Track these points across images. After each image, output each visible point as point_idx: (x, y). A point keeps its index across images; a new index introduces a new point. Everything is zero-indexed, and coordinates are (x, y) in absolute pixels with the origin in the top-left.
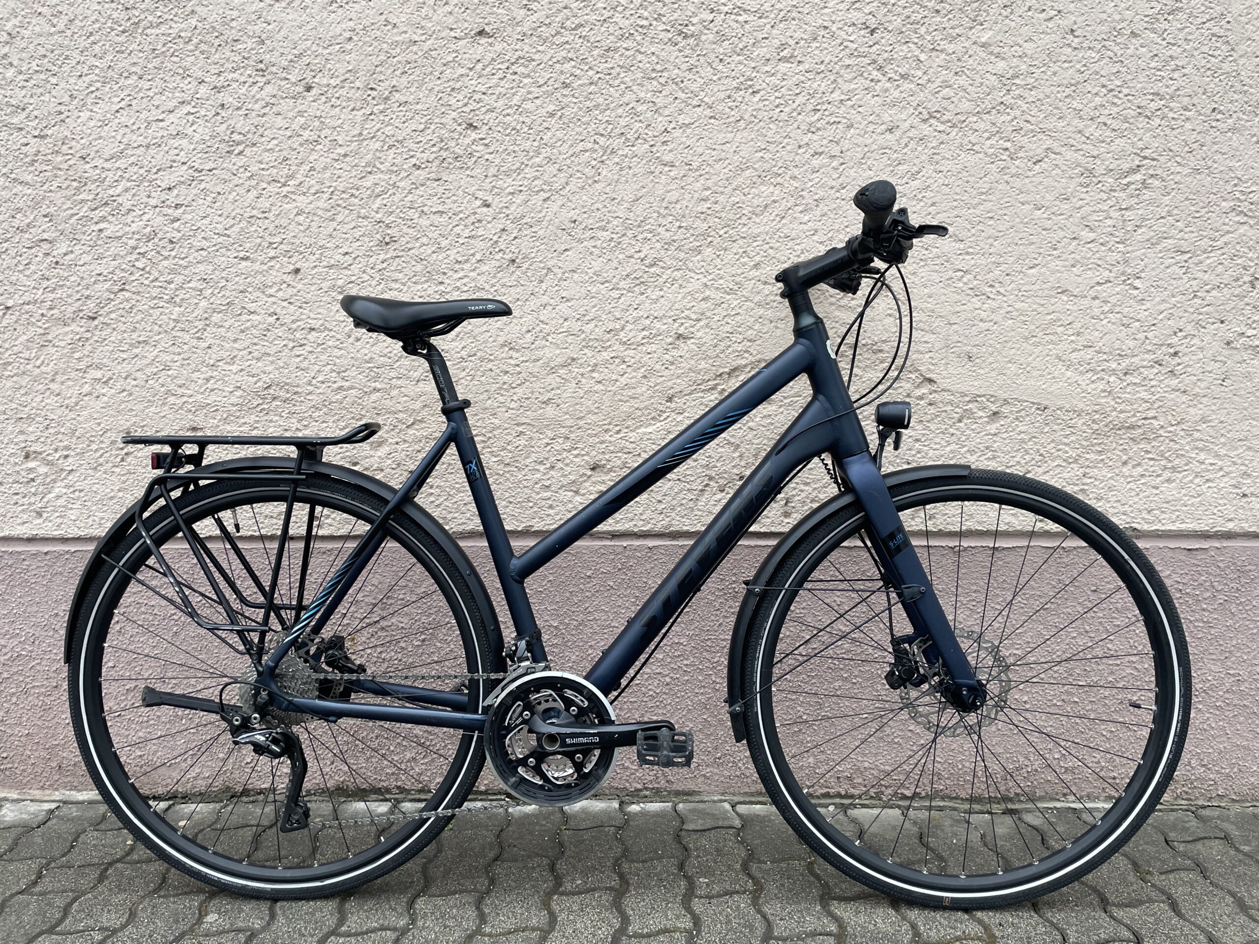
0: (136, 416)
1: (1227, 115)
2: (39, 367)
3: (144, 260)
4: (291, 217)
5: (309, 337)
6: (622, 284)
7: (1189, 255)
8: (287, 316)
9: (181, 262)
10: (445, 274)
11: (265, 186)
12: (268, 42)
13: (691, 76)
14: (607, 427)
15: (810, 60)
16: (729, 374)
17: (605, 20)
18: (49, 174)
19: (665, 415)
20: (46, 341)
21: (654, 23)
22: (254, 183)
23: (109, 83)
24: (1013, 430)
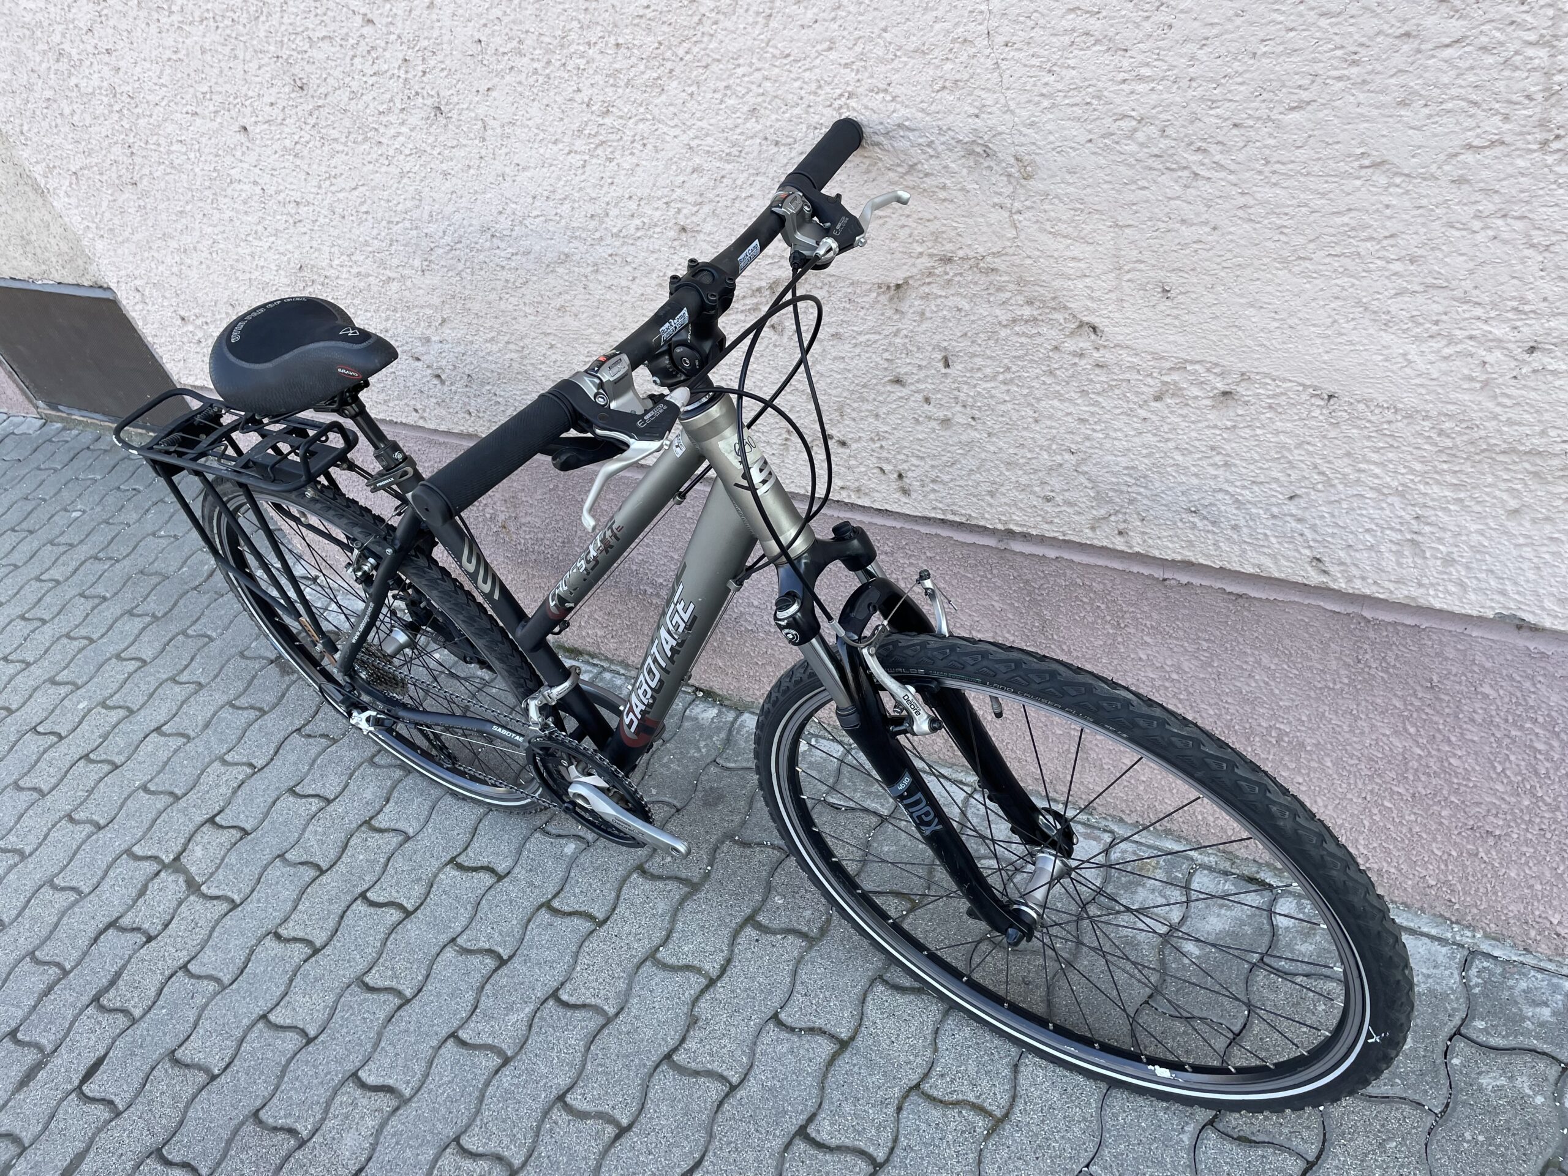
24: (1263, 427)
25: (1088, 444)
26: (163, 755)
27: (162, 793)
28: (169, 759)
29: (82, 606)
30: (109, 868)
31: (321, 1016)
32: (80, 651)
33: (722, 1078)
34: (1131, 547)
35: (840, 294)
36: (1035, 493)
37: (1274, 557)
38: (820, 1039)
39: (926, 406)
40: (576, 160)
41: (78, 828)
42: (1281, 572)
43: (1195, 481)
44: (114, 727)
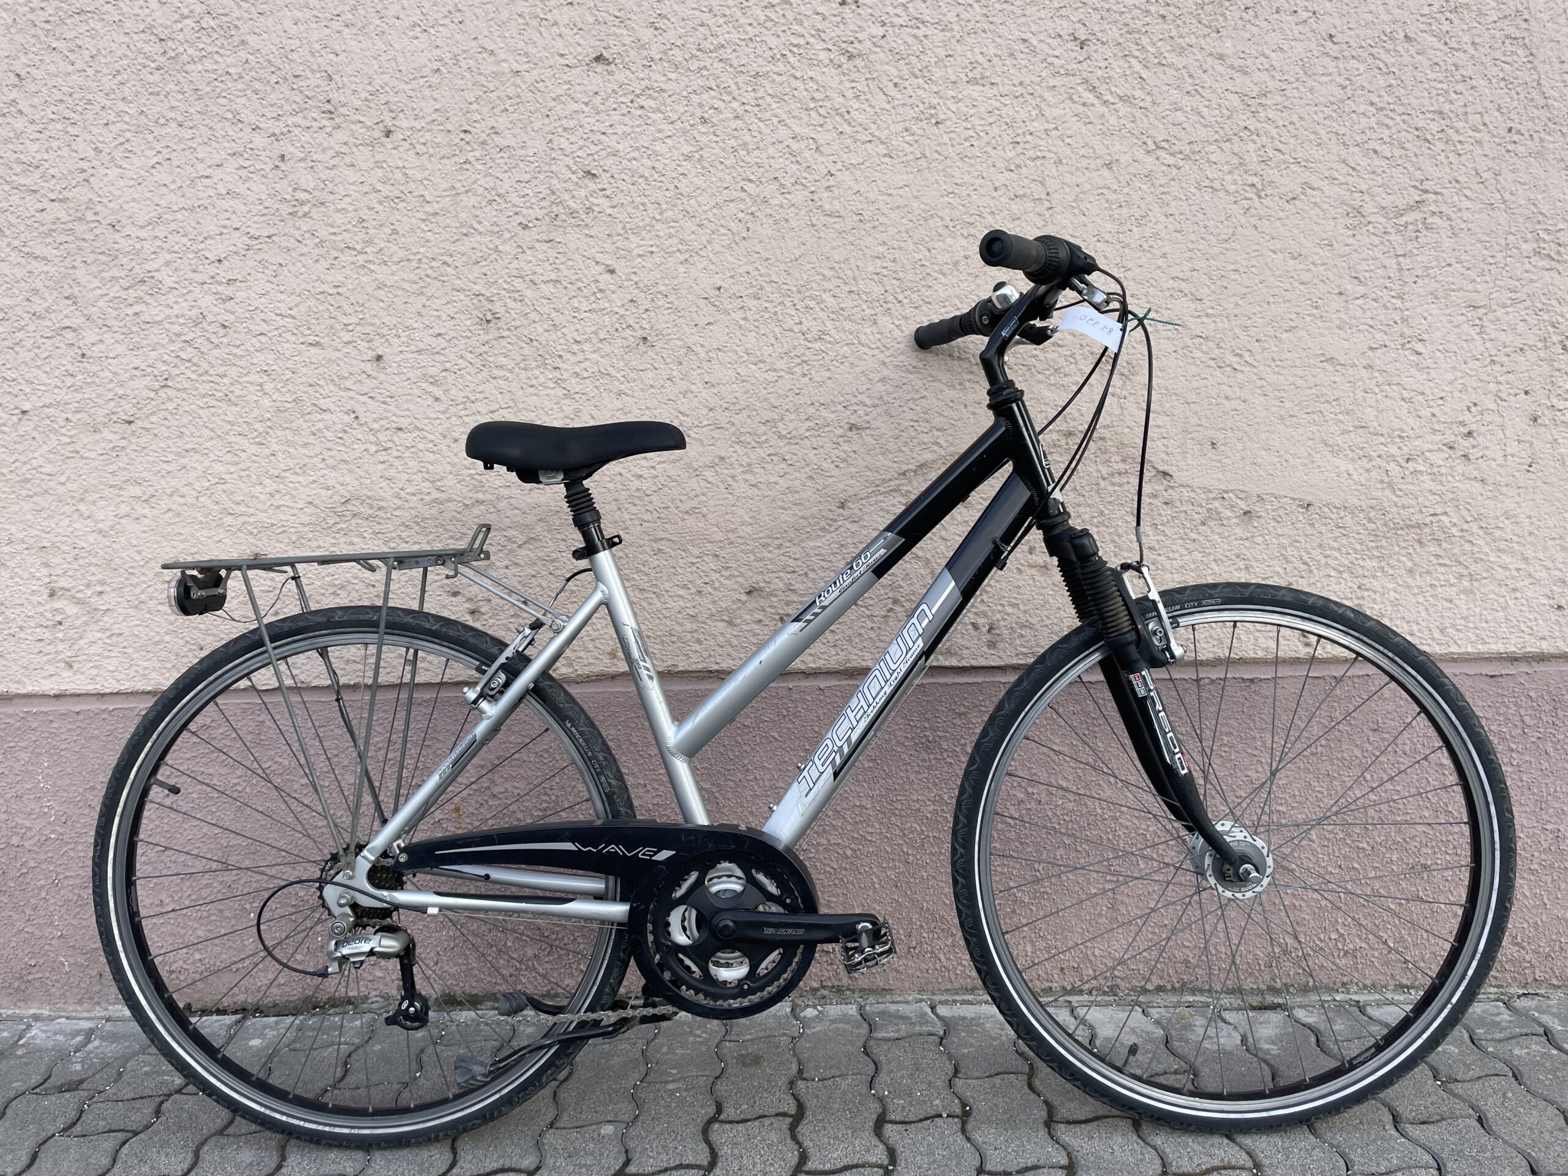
0: (186, 541)
1: (1527, 135)
2: (63, 484)
3: (190, 350)
4: (370, 291)
5: (395, 438)
6: (781, 364)
7: (1485, 311)
8: (368, 414)
9: (236, 351)
10: (560, 357)
11: (336, 254)
12: (336, 77)
13: (857, 106)
14: (764, 541)
15: (1006, 80)
16: (915, 471)
17: (751, 39)
18: (70, 246)
19: (836, 525)
20: (72, 452)
21: (812, 40)
22: (323, 251)
23: (141, 132)
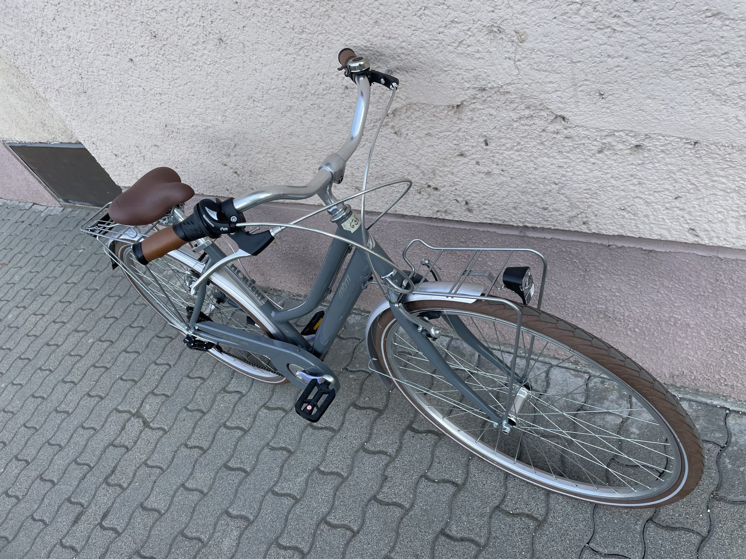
24: (659, 162)
25: (564, 179)
26: (128, 362)
27: (129, 380)
28: (131, 364)
29: (86, 294)
30: (108, 416)
31: (209, 483)
32: (87, 315)
33: (400, 506)
34: (590, 230)
35: (428, 113)
36: (537, 206)
37: (668, 230)
38: (448, 485)
39: (477, 166)
40: (290, 58)
41: (93, 399)
42: (673, 237)
43: (623, 193)
44: (105, 350)
